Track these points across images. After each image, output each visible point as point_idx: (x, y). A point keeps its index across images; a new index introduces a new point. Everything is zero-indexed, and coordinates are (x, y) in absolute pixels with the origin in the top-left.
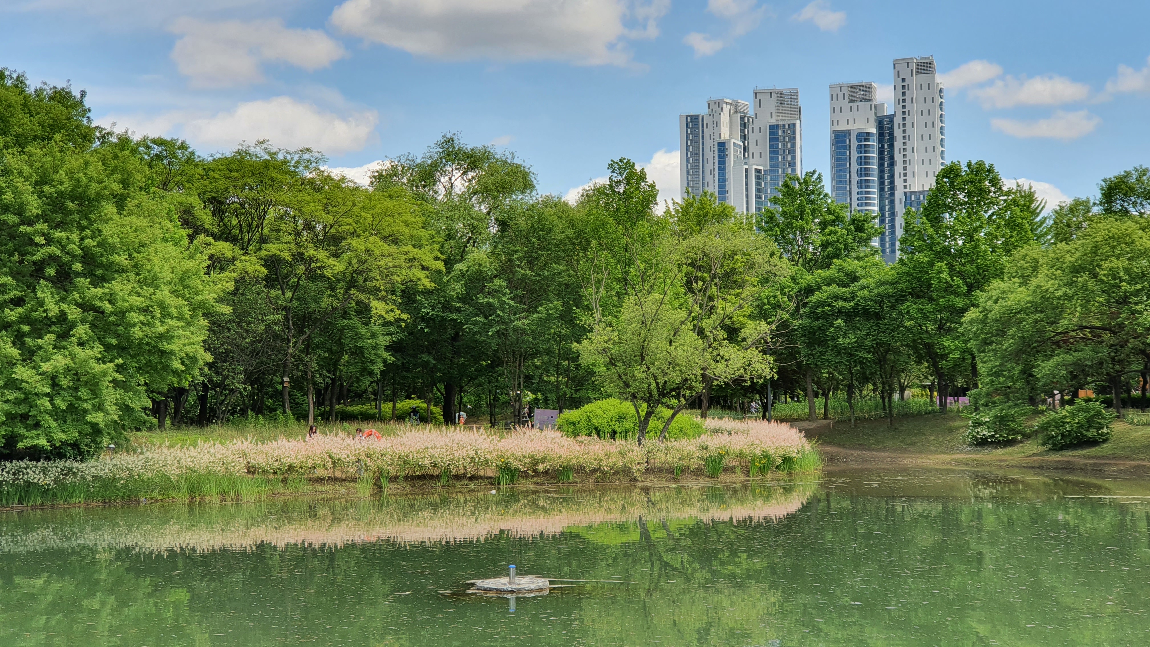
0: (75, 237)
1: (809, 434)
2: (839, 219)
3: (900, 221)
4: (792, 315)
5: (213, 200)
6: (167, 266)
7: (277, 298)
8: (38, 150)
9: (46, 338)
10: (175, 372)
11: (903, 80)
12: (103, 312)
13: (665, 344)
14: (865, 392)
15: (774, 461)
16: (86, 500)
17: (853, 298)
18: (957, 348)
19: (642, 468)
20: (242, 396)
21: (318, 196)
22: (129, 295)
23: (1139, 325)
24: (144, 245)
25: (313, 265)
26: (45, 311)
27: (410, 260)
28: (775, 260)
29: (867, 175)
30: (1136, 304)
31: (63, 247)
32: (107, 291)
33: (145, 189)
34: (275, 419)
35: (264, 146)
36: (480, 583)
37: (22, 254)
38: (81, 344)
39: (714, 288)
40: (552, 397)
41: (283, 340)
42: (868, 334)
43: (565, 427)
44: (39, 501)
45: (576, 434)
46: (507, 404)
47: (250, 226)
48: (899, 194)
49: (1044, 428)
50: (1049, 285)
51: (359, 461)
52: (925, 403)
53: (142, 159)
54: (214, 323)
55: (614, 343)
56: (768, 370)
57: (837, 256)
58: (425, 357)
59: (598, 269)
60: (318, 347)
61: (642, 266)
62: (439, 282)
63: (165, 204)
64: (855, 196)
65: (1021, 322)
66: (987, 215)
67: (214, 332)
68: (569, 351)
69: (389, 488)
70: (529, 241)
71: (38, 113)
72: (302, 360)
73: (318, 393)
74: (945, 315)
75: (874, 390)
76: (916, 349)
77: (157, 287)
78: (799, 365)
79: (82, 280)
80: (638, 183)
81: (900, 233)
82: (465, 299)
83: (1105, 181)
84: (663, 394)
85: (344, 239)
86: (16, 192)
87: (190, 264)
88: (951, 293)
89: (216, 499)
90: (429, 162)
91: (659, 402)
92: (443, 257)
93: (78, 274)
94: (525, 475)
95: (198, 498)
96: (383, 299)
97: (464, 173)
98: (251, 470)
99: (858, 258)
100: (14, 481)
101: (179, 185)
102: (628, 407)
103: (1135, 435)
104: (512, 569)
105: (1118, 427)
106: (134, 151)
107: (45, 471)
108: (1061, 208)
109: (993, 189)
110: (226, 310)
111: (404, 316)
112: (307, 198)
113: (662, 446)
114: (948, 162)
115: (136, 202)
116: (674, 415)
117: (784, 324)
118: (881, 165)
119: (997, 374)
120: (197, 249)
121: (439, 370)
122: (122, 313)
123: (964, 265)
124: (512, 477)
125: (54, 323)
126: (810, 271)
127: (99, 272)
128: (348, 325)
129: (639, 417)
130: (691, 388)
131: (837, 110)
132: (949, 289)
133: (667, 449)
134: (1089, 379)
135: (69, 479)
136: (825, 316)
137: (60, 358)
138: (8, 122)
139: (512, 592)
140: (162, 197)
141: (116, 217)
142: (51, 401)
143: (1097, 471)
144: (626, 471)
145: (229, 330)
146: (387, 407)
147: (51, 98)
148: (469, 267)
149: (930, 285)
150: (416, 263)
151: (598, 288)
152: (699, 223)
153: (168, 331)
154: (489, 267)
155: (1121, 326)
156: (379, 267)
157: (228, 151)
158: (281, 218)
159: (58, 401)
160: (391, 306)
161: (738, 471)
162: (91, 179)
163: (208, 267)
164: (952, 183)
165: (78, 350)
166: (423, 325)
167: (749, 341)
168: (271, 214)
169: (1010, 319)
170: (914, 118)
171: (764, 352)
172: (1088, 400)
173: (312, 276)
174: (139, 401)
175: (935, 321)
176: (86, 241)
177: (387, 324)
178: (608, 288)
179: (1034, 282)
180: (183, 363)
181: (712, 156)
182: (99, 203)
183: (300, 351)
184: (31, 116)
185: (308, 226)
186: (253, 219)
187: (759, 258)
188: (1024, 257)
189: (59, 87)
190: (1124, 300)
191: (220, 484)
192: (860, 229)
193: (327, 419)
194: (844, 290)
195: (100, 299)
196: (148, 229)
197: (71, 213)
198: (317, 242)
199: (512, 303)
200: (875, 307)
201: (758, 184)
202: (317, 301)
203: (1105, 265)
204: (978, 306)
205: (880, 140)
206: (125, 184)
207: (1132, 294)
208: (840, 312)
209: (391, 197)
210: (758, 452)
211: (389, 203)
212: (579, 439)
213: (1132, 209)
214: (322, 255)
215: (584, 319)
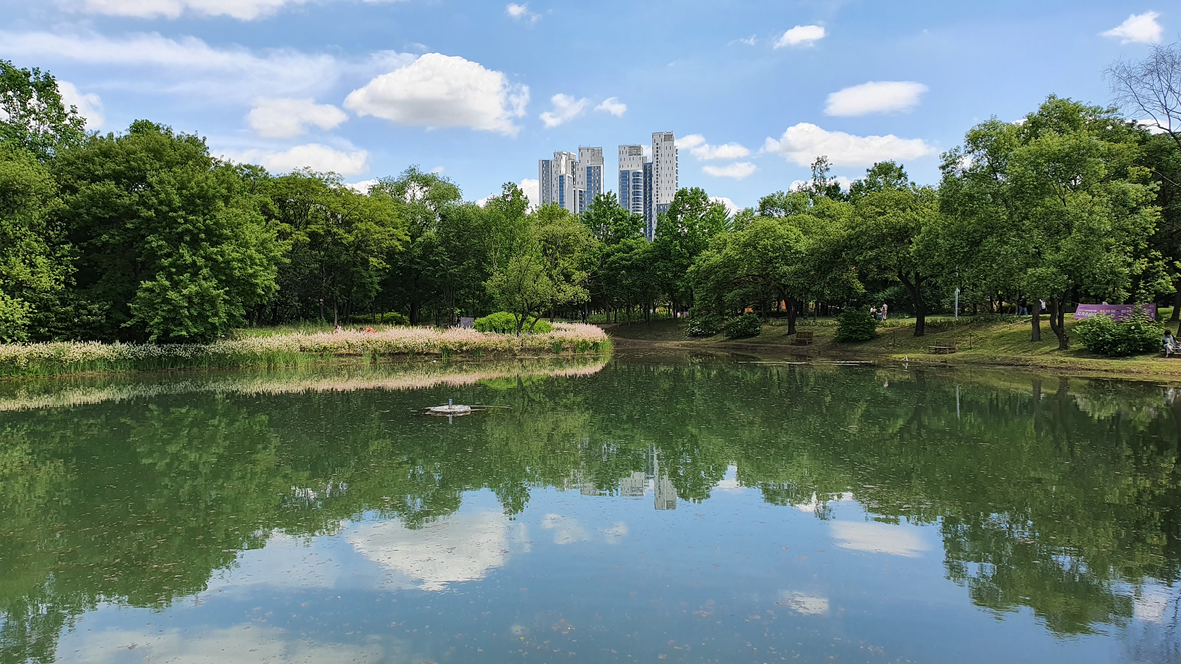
0: (201, 219)
1: (607, 331)
2: (624, 217)
3: (654, 219)
4: (598, 268)
5: (279, 200)
6: (253, 236)
7: (316, 255)
8: (179, 170)
9: (185, 275)
10: (259, 296)
11: (657, 144)
12: (217, 262)
13: (531, 283)
14: (635, 309)
15: (589, 344)
16: (209, 365)
17: (630, 260)
18: (683, 286)
19: (519, 348)
20: (297, 310)
21: (338, 199)
22: (232, 252)
23: (777, 274)
24: (240, 224)
25: (336, 237)
26: (184, 260)
27: (391, 235)
28: (590, 238)
29: (638, 195)
30: (776, 263)
31: (194, 225)
32: (219, 249)
33: (241, 193)
34: (316, 322)
35: (308, 170)
36: (432, 409)
37: (171, 229)
38: (205, 279)
39: (558, 254)
40: (470, 311)
41: (320, 278)
42: (638, 279)
43: (478, 327)
44: (183, 366)
45: (483, 331)
46: (446, 314)
47: (300, 215)
48: (654, 205)
49: (727, 328)
50: (732, 253)
51: (363, 345)
52: (666, 315)
53: (238, 176)
54: (280, 269)
55: (504, 282)
56: (586, 297)
57: (623, 237)
58: (400, 289)
59: (496, 242)
60: (339, 283)
61: (520, 241)
62: (408, 248)
63: (252, 202)
64: (631, 206)
65: (717, 272)
66: (700, 216)
67: (281, 274)
68: (480, 285)
69: (380, 360)
70: (458, 226)
71: (179, 149)
72: (330, 289)
73: (339, 308)
74: (678, 269)
75: (640, 308)
76: (662, 286)
77: (248, 248)
78: (602, 294)
79: (205, 243)
80: (518, 196)
81: (654, 226)
82: (423, 257)
83: (762, 199)
84: (530, 309)
85: (354, 223)
86: (167, 194)
87: (267, 235)
88: (681, 257)
89: (283, 365)
90: (401, 181)
91: (528, 313)
92: (410, 234)
93: (202, 240)
94: (456, 352)
95: (273, 365)
96: (375, 257)
97: (421, 188)
98: (303, 349)
99: (634, 239)
100: (168, 355)
101: (260, 191)
102: (512, 316)
103: (773, 331)
104: (451, 401)
105: (765, 327)
106: (234, 171)
107: (185, 349)
108: (738, 213)
109: (703, 202)
110: (288, 261)
111: (388, 266)
112: (333, 200)
113: (530, 337)
114: (680, 188)
115: (235, 200)
116: (536, 321)
117: (594, 273)
118: (645, 190)
119: (704, 300)
120: (271, 227)
121: (408, 296)
122: (228, 262)
123: (688, 243)
124: (449, 353)
125: (189, 267)
126: (609, 245)
127: (215, 239)
128: (356, 271)
129: (518, 321)
130: (545, 306)
131: (623, 159)
132: (680, 255)
133: (533, 338)
134: (751, 303)
135: (200, 354)
136: (616, 269)
137: (193, 287)
138: (162, 154)
139: (450, 413)
140: (250, 198)
141: (224, 209)
142: (188, 311)
143: (754, 350)
144: (511, 350)
145: (289, 273)
146: (378, 316)
147: (186, 141)
148: (424, 240)
149: (670, 253)
150: (395, 237)
151: (496, 253)
152: (550, 218)
153: (254, 272)
154: (436, 240)
155: (768, 275)
156: (373, 239)
157: (288, 173)
158: (318, 211)
159: (192, 311)
160: (380, 261)
161: (570, 350)
162: (209, 187)
163: (277, 237)
164: (682, 199)
165: (203, 282)
166: (399, 271)
167: (577, 281)
168: (312, 208)
169: (711, 270)
170: (662, 164)
171: (584, 288)
172: (750, 313)
173: (336, 243)
174: (239, 311)
175: (672, 272)
176: (207, 222)
177: (378, 270)
178: (501, 253)
179: (724, 252)
180: (263, 290)
181: (556, 183)
182: (214, 200)
183: (330, 285)
184: (175, 151)
185: (333, 215)
186: (302, 211)
187: (582, 238)
188: (719, 238)
189: (191, 134)
190: (770, 261)
191: (285, 357)
192: (635, 223)
193: (345, 322)
194: (626, 255)
195: (216, 254)
196: (242, 216)
197: (198, 205)
198: (338, 225)
199: (449, 260)
200: (642, 265)
201: (581, 198)
202: (338, 257)
203: (761, 243)
204: (694, 264)
205: (645, 177)
206: (229, 189)
207: (774, 258)
208: (624, 267)
209: (380, 200)
210: (580, 340)
211: (378, 203)
212: (485, 333)
213: (775, 214)
214: (341, 231)
215: (488, 269)
